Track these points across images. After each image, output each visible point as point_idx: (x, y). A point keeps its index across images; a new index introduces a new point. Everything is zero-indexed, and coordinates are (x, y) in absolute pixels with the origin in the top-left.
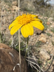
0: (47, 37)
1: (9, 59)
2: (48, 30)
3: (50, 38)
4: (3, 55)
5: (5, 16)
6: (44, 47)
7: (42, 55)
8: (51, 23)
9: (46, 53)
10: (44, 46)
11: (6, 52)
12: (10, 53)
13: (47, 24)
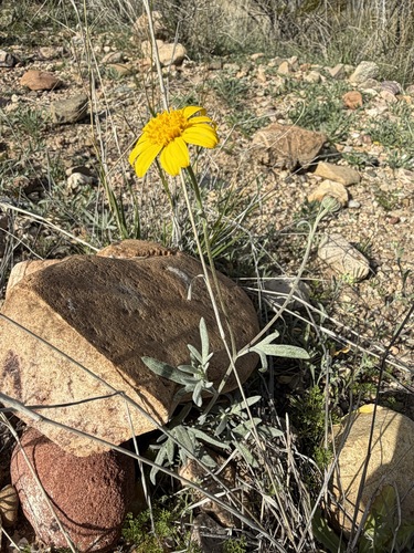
0: (353, 173)
1: (173, 290)
2: (355, 135)
3: (365, 176)
4: (147, 278)
5: (112, 111)
6: (339, 229)
7: (329, 266)
8: (371, 91)
9: (347, 252)
10: (336, 225)
11: (153, 268)
12: (170, 269)
13: (348, 107)
